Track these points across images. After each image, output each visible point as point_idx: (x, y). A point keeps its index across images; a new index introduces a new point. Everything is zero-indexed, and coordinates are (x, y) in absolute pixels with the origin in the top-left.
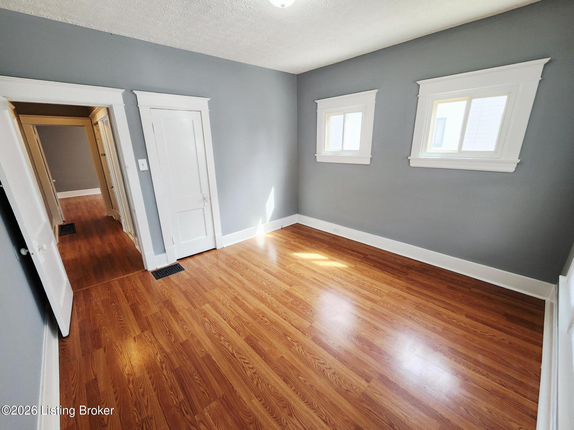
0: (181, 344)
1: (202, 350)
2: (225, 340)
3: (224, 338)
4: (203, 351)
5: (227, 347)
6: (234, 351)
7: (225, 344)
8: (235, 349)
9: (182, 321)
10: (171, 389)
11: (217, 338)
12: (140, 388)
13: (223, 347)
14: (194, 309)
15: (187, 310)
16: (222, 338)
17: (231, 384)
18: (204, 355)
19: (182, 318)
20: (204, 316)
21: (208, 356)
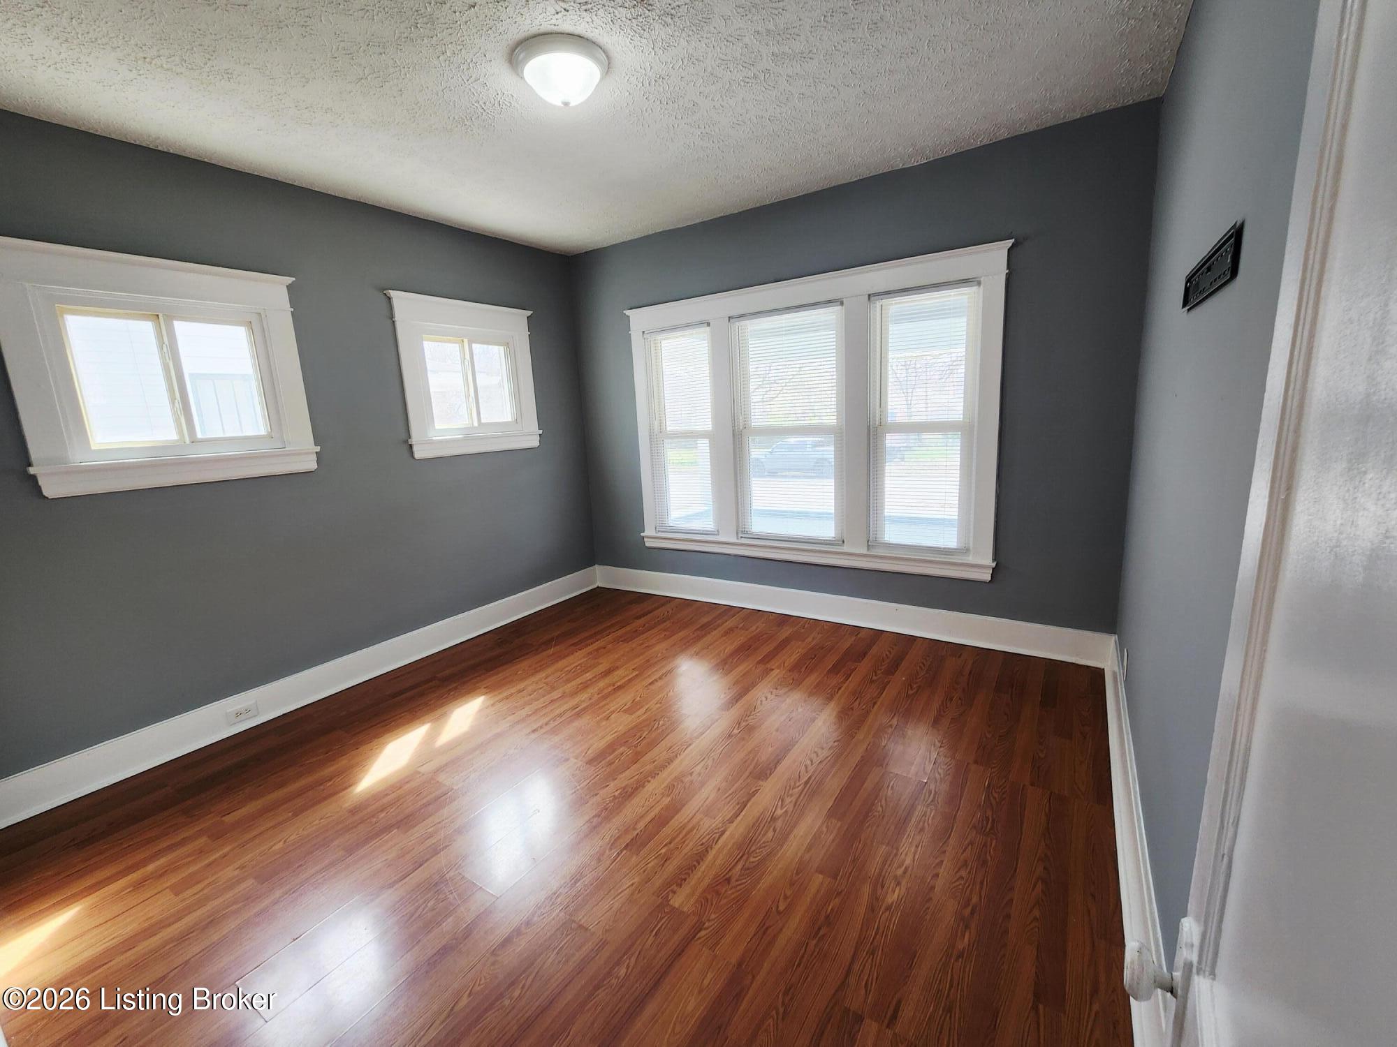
0: (835, 877)
1: (824, 829)
2: (782, 805)
3: (779, 810)
4: (827, 827)
5: (794, 798)
6: (798, 784)
7: (791, 802)
8: (795, 784)
9: (767, 925)
10: (922, 830)
11: (784, 821)
12: (962, 878)
13: (798, 803)
14: (707, 925)
15: (712, 948)
16: (779, 812)
17: (857, 765)
18: (833, 821)
19: (755, 935)
20: (726, 882)
21: (832, 813)
